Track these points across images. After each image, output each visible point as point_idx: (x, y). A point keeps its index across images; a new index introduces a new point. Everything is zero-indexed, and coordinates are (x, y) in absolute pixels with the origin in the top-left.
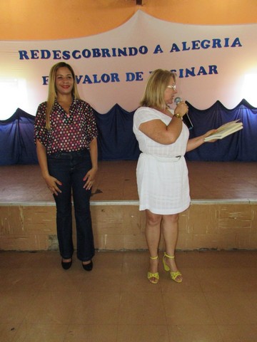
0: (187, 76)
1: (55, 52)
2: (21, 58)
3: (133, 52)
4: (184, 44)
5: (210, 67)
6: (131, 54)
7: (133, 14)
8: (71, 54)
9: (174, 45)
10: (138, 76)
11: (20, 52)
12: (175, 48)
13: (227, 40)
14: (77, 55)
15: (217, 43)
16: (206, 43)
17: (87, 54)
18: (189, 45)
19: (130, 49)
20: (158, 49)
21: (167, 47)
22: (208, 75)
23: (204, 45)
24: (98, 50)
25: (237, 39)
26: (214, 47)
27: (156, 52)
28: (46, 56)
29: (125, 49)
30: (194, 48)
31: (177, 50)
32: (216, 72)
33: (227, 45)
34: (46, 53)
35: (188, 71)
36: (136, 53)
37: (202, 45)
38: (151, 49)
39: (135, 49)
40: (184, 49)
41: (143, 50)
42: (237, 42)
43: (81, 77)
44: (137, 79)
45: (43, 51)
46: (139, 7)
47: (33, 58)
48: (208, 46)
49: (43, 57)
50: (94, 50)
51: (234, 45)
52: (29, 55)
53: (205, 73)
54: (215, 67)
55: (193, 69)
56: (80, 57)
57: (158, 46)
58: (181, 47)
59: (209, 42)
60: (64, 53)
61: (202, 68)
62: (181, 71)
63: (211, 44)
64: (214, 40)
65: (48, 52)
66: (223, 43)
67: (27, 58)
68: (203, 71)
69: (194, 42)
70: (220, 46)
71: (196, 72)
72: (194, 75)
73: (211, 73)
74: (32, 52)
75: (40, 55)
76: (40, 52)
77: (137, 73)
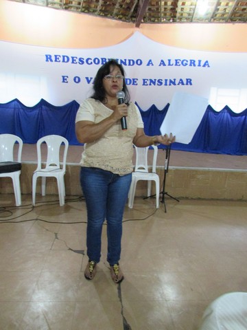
0: (170, 85)
1: (73, 58)
2: (47, 60)
3: (132, 63)
4: (169, 61)
5: (187, 80)
6: (130, 64)
7: (132, 34)
8: (85, 61)
9: (162, 61)
10: (134, 82)
11: (47, 56)
12: (163, 63)
13: (200, 61)
14: (90, 62)
15: (192, 63)
16: (185, 62)
17: (97, 61)
18: (173, 62)
19: (129, 61)
20: (150, 63)
21: (156, 62)
22: (185, 86)
23: (184, 63)
24: (105, 59)
25: (207, 62)
26: (191, 65)
27: (148, 65)
28: (66, 60)
29: (125, 60)
30: (176, 65)
31: (164, 65)
32: (191, 84)
33: (199, 65)
34: (66, 58)
35: (171, 81)
36: (133, 64)
37: (182, 63)
38: (145, 62)
39: (133, 61)
40: (169, 65)
41: (139, 63)
42: (206, 64)
43: (91, 78)
44: (133, 84)
45: (64, 57)
46: (137, 29)
47: (56, 61)
48: (186, 64)
49: (64, 61)
50: (102, 59)
51: (204, 66)
52: (53, 58)
53: (183, 84)
54: (191, 80)
55: (175, 80)
56: (91, 63)
57: (150, 61)
58: (167, 63)
59: (187, 61)
60: (80, 59)
61: (181, 80)
62: (166, 80)
63: (189, 63)
64: (191, 61)
65: (68, 57)
66: (197, 63)
67: (51, 61)
68: (181, 82)
69: (176, 60)
70: (194, 65)
71: (177, 82)
72: (175, 84)
73: (187, 84)
74: (56, 56)
75: (61, 59)
76: (62, 57)
77: (134, 80)
